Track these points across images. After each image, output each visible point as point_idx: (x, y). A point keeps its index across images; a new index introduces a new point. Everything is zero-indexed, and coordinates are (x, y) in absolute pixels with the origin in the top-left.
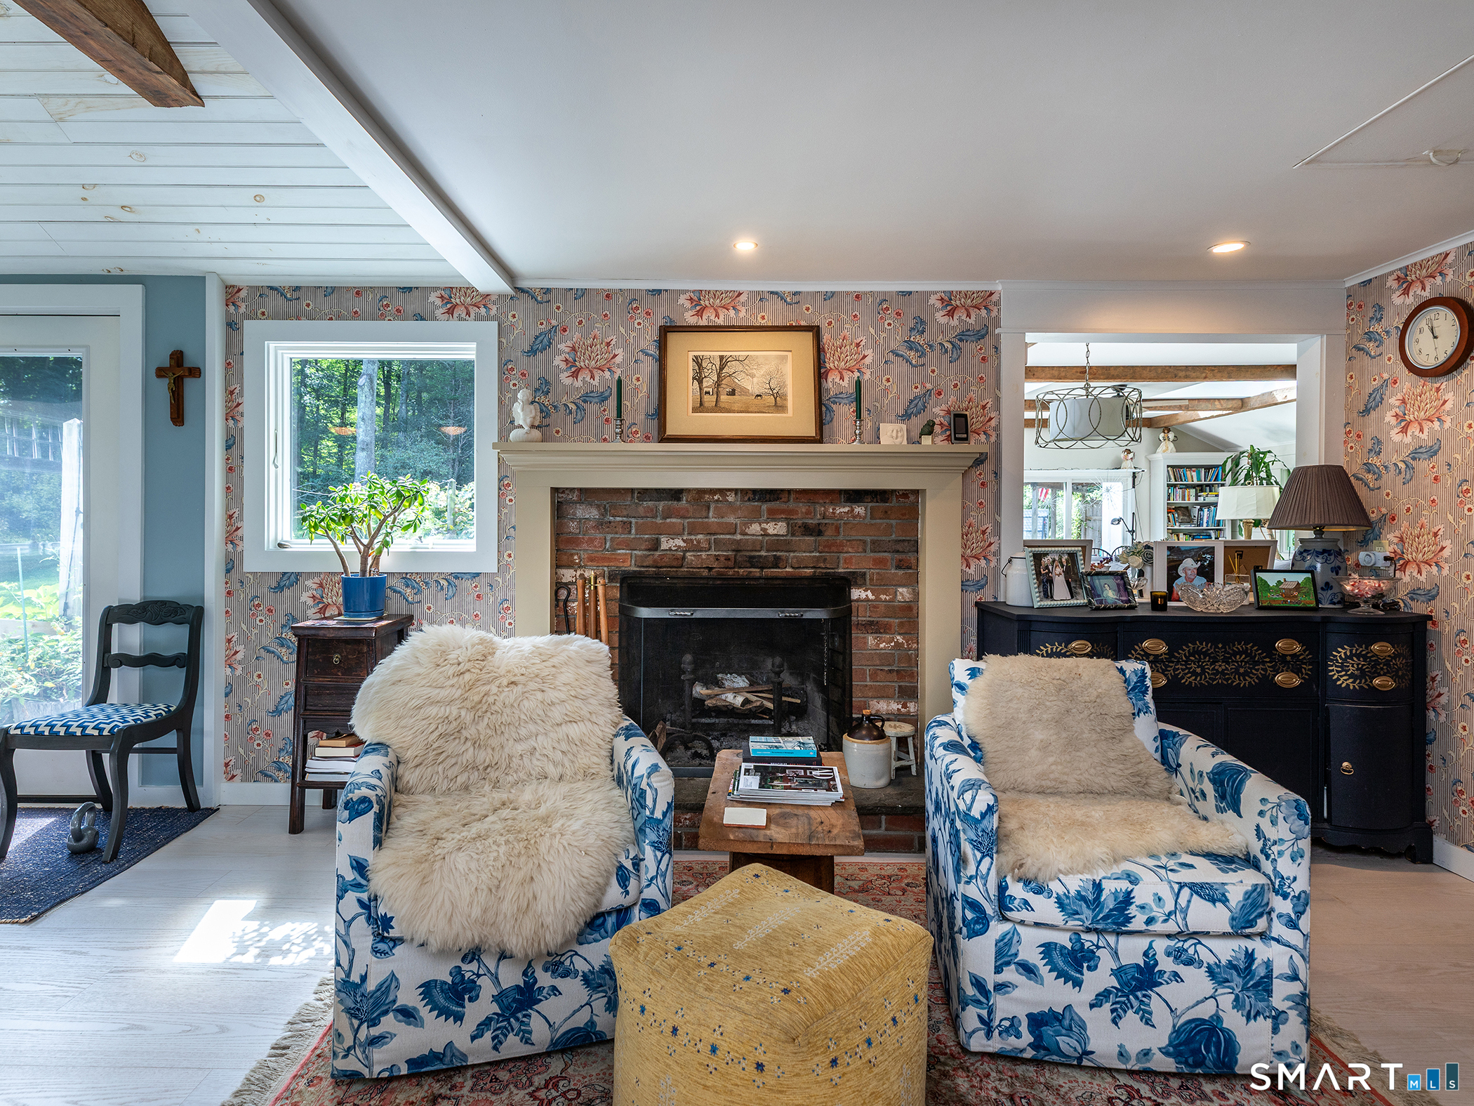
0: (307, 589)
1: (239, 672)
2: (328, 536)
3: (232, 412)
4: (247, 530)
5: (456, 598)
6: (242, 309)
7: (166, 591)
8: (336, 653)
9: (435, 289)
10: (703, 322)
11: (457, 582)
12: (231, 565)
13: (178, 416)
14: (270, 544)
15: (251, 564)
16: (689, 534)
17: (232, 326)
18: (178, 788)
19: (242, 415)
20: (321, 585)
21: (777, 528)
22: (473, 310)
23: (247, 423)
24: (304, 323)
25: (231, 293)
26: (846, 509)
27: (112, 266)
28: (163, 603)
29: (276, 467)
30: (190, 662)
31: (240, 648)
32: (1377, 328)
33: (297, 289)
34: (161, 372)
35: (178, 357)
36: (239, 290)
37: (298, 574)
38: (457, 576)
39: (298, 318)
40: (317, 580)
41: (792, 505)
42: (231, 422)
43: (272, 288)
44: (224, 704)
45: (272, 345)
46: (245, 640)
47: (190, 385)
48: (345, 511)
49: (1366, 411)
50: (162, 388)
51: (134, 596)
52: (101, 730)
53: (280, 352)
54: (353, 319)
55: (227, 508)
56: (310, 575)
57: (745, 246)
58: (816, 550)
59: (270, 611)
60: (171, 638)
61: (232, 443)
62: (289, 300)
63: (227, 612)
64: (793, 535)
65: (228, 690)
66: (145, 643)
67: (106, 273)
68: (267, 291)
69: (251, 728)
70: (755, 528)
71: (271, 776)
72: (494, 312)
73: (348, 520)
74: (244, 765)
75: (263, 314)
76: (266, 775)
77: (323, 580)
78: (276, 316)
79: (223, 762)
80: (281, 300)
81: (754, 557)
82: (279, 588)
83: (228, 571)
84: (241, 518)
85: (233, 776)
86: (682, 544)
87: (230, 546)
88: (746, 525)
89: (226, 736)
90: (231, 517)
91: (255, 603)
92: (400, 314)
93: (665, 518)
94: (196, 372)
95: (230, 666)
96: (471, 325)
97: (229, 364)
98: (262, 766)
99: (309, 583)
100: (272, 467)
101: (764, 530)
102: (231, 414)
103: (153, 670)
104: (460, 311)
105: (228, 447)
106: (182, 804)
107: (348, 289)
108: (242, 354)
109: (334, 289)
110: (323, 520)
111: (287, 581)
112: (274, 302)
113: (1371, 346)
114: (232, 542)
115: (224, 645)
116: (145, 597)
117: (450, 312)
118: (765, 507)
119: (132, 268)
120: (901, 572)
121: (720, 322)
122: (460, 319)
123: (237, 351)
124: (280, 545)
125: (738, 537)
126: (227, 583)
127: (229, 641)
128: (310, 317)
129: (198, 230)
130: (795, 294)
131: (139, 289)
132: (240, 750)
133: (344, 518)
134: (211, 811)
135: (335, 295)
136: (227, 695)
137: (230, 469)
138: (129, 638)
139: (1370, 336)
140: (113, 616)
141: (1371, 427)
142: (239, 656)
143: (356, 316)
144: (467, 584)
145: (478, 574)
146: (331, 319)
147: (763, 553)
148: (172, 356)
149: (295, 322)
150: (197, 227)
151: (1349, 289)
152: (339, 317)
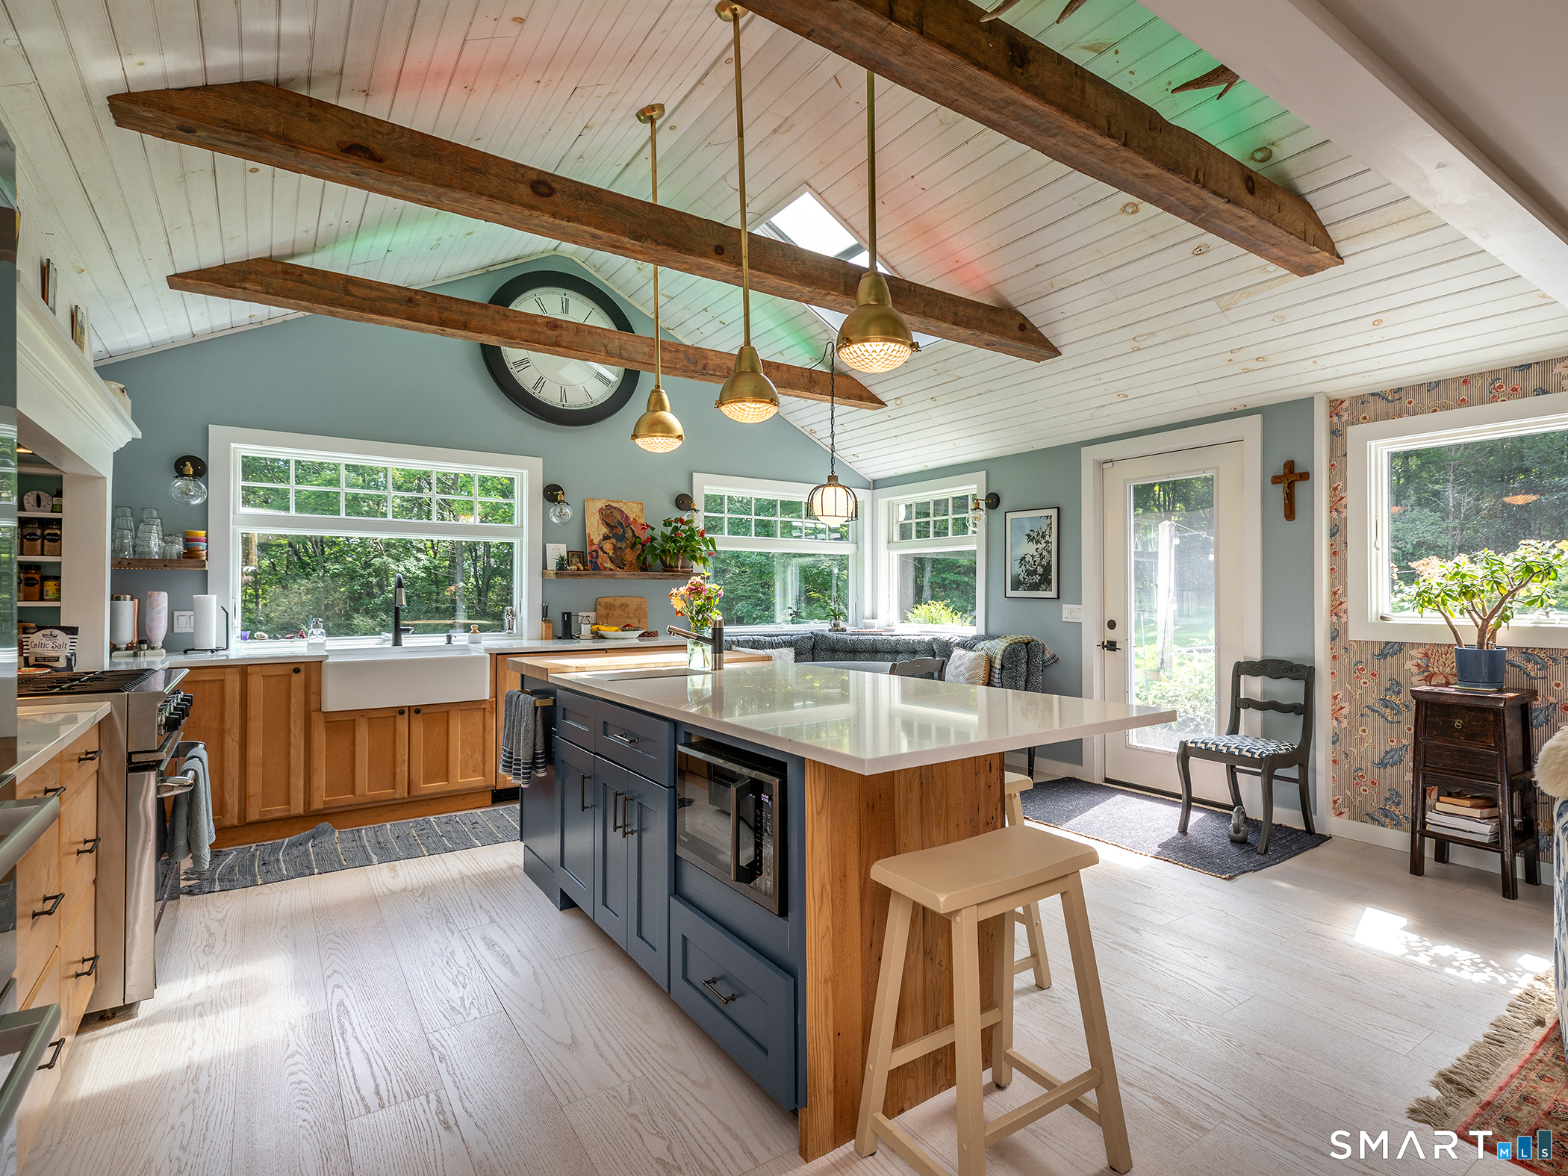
0: (1412, 658)
1: (1344, 725)
2: (1439, 610)
3: (1336, 505)
4: (1351, 604)
6: (1345, 418)
7: (1282, 652)
8: (1459, 718)
12: (1336, 634)
13: (1290, 514)
14: (1372, 617)
17: (1336, 433)
18: (1298, 813)
19: (1345, 507)
20: (1426, 655)
23: (1351, 513)
24: (1407, 420)
25: (1335, 406)
27: (1238, 405)
28: (1280, 662)
29: (1378, 549)
30: (1305, 710)
31: (1346, 704)
33: (1400, 390)
34: (1276, 480)
35: (1290, 465)
36: (1342, 402)
37: (1401, 644)
39: (1400, 416)
40: (1421, 650)
42: (1335, 514)
43: (1373, 394)
44: (1331, 751)
45: (1373, 444)
46: (1351, 699)
47: (1300, 487)
48: (1466, 587)
50: (1278, 492)
51: (1257, 656)
52: (1253, 753)
53: (1379, 448)
54: (1460, 406)
55: (1332, 585)
56: (1414, 645)
59: (1374, 675)
60: (1288, 690)
61: (1336, 531)
62: (1390, 401)
63: (1333, 673)
65: (1335, 739)
66: (1264, 693)
67: (1233, 410)
68: (1368, 398)
69: (1357, 775)
71: (1377, 820)
73: (1469, 595)
74: (1351, 805)
75: (1365, 418)
76: (1373, 818)
77: (1430, 651)
78: (1377, 418)
79: (1332, 799)
80: (1382, 403)
82: (1382, 655)
83: (1333, 639)
84: (1345, 594)
85: (1341, 813)
87: (1335, 618)
89: (1334, 778)
90: (1335, 593)
91: (1359, 667)
94: (1305, 476)
95: (1336, 719)
97: (1333, 465)
98: (1368, 810)
99: (1413, 652)
100: (1374, 549)
102: (1335, 507)
103: (1272, 714)
105: (1332, 535)
106: (1301, 826)
107: (1453, 380)
108: (1345, 455)
109: (1437, 383)
110: (1439, 595)
111: (1390, 650)
112: (1375, 406)
114: (1336, 614)
115: (1330, 701)
116: (1263, 656)
119: (1253, 403)
123: (1340, 453)
124: (1382, 618)
126: (1332, 649)
127: (1335, 698)
128: (1413, 413)
129: (1315, 362)
131: (1257, 419)
132: (1347, 791)
133: (1465, 594)
134: (1324, 839)
135: (1440, 388)
136: (1334, 743)
137: (1334, 553)
138: (1254, 687)
140: (1243, 669)
142: (1345, 712)
143: (1463, 403)
146: (1435, 411)
148: (1285, 465)
149: (1397, 420)
150: (1315, 359)
152: (1444, 408)
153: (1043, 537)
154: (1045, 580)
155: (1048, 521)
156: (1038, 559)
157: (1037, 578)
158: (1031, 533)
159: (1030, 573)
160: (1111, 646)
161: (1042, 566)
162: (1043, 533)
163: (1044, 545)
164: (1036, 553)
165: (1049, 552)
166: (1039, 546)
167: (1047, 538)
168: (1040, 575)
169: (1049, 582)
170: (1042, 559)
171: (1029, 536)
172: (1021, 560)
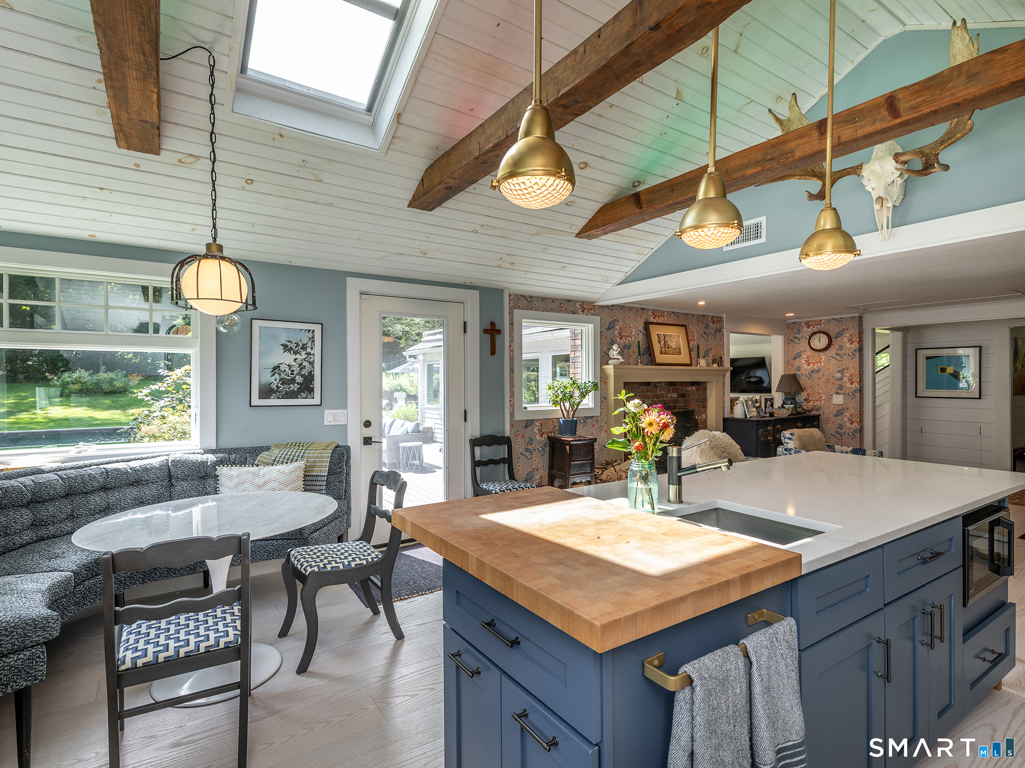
0: (537, 426)
4: (516, 402)
5: (586, 426)
6: (515, 304)
7: (489, 431)
9: (578, 301)
10: (655, 321)
11: (586, 420)
13: (493, 352)
14: (522, 408)
15: (518, 417)
16: (653, 398)
17: (511, 312)
20: (541, 424)
21: (675, 395)
22: (590, 311)
24: (534, 312)
25: (512, 297)
26: (691, 388)
27: (468, 281)
28: (491, 436)
32: (797, 335)
33: (531, 297)
34: (486, 332)
35: (493, 324)
37: (533, 420)
38: (586, 418)
39: (531, 310)
40: (539, 422)
41: (678, 387)
43: (522, 296)
47: (498, 338)
49: (795, 359)
50: (487, 339)
51: (477, 434)
56: (537, 420)
57: (701, 303)
58: (684, 403)
59: (524, 437)
62: (528, 301)
64: (679, 398)
67: (465, 284)
68: (520, 297)
70: (669, 395)
72: (596, 312)
75: (519, 307)
77: (542, 422)
78: (524, 309)
81: (669, 406)
82: (526, 427)
86: (651, 402)
87: (511, 411)
88: (667, 394)
91: (517, 434)
92: (567, 311)
93: (646, 393)
94: (499, 332)
96: (590, 317)
99: (537, 424)
101: (671, 396)
104: (586, 311)
107: (549, 298)
108: (513, 324)
109: (544, 298)
111: (529, 423)
112: (523, 302)
113: (796, 341)
114: (512, 409)
117: (583, 311)
118: (671, 388)
119: (476, 282)
120: (703, 409)
121: (660, 321)
122: (587, 314)
124: (525, 408)
125: (665, 399)
126: (513, 426)
128: (536, 310)
129: (526, 274)
130: (678, 313)
131: (477, 292)
135: (544, 301)
139: (796, 338)
140: (472, 444)
141: (796, 363)
143: (552, 310)
144: (589, 421)
145: (593, 416)
146: (543, 311)
147: (671, 404)
148: (490, 324)
151: (788, 323)
152: (546, 311)
153: (304, 347)
154: (307, 387)
155: (310, 335)
156: (296, 369)
157: (295, 387)
158: (288, 344)
159: (284, 381)
160: (367, 441)
161: (302, 376)
162: (304, 345)
163: (305, 356)
164: (293, 363)
165: (312, 363)
166: (298, 356)
167: (309, 350)
168: (298, 384)
169: (311, 391)
170: (301, 369)
171: (285, 346)
172: (275, 368)
